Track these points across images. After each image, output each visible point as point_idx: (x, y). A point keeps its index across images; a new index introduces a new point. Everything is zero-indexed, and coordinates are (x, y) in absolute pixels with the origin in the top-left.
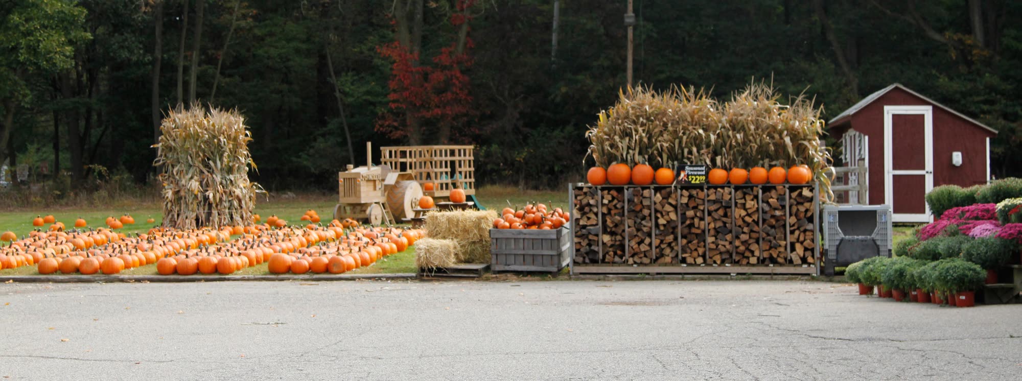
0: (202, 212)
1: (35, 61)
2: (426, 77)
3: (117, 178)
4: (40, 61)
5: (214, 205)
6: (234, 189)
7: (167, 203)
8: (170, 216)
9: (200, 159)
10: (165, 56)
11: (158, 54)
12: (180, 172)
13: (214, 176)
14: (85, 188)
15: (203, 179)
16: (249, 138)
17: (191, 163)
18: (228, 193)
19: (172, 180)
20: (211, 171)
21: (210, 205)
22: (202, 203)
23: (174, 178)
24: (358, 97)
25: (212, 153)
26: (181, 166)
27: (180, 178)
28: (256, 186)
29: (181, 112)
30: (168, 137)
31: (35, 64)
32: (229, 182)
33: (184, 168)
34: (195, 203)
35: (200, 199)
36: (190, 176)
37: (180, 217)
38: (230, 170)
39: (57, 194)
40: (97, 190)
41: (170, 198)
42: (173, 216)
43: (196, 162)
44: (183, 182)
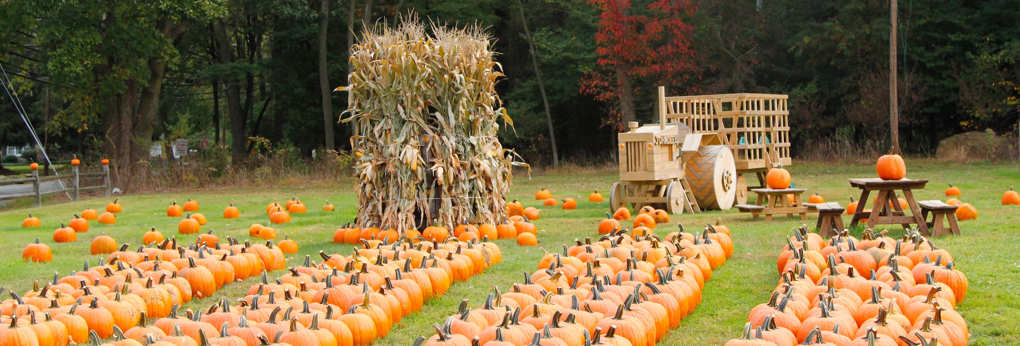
0: (426, 199)
1: (180, 9)
2: (640, 28)
3: (281, 151)
4: (186, 9)
5: (445, 188)
6: (478, 160)
7: (365, 185)
8: (370, 207)
9: (420, 109)
10: (333, 12)
11: (325, 10)
12: (385, 132)
13: (444, 138)
14: (245, 164)
15: (426, 144)
16: (497, 74)
17: (404, 116)
18: (469, 166)
19: (372, 145)
20: (439, 129)
21: (438, 187)
22: (425, 185)
23: (375, 143)
24: (557, 55)
25: (439, 98)
26: (386, 122)
27: (386, 142)
28: (512, 154)
29: (383, 33)
30: (363, 74)
31: (181, 13)
32: (469, 148)
33: (391, 124)
34: (412, 185)
35: (420, 178)
36: (402, 139)
37: (388, 209)
38: (470, 128)
39: (212, 171)
40: (259, 166)
41: (369, 176)
42: (375, 206)
43: (412, 115)
44: (391, 149)
